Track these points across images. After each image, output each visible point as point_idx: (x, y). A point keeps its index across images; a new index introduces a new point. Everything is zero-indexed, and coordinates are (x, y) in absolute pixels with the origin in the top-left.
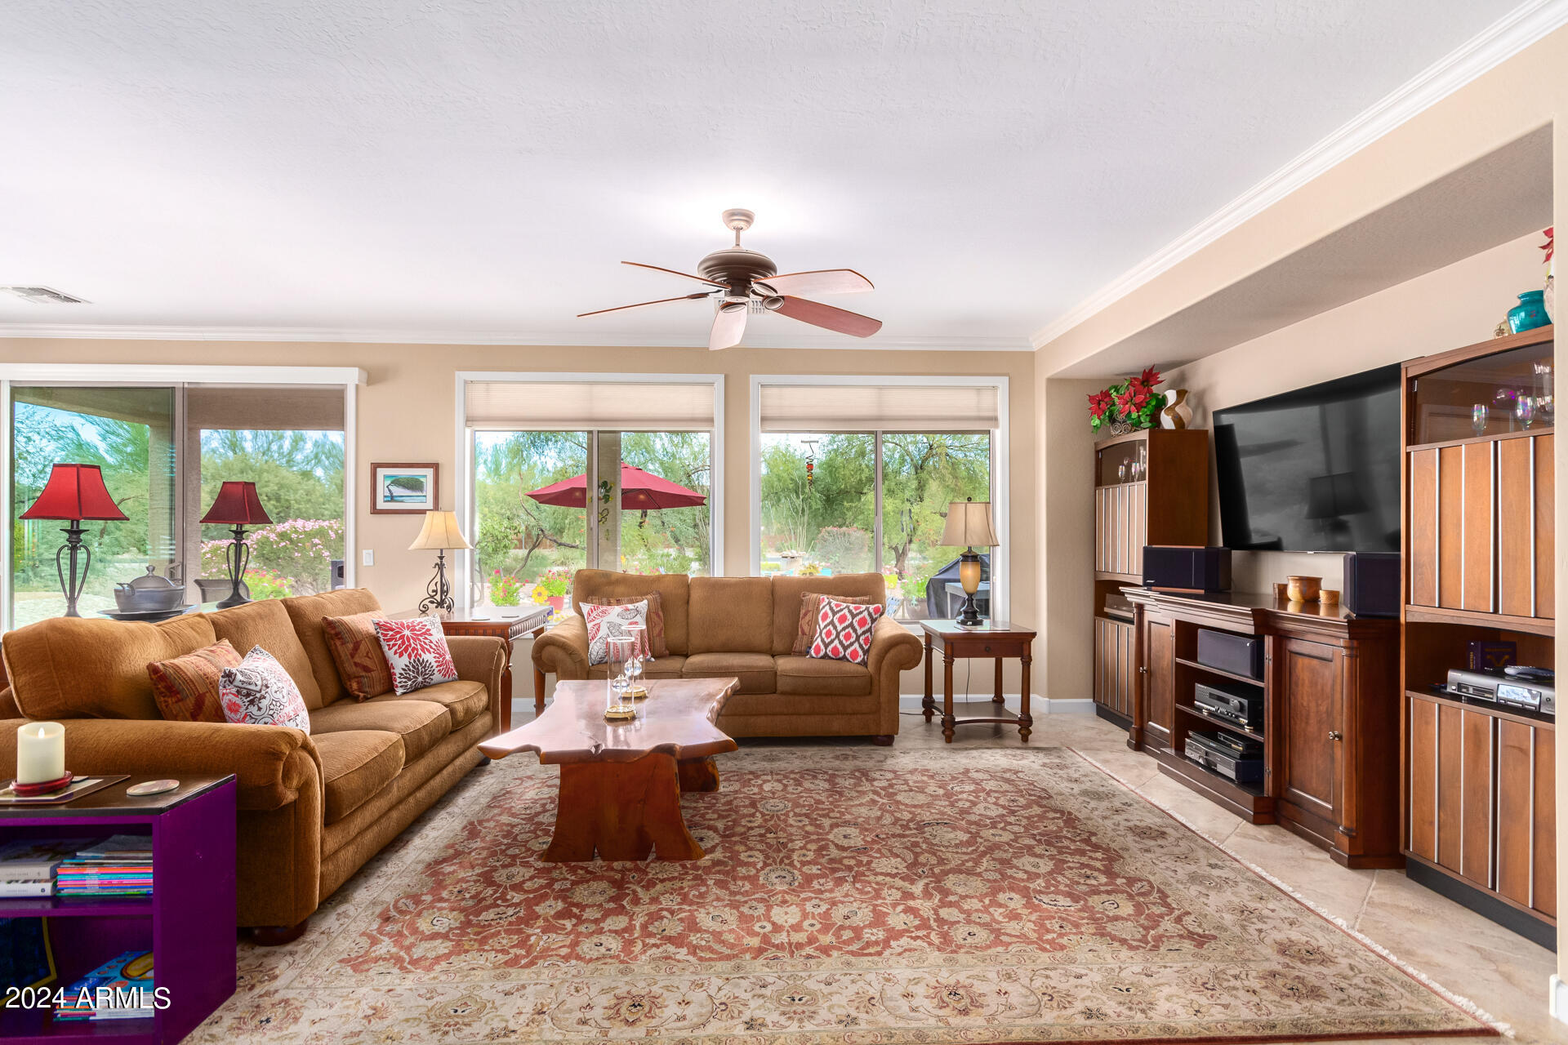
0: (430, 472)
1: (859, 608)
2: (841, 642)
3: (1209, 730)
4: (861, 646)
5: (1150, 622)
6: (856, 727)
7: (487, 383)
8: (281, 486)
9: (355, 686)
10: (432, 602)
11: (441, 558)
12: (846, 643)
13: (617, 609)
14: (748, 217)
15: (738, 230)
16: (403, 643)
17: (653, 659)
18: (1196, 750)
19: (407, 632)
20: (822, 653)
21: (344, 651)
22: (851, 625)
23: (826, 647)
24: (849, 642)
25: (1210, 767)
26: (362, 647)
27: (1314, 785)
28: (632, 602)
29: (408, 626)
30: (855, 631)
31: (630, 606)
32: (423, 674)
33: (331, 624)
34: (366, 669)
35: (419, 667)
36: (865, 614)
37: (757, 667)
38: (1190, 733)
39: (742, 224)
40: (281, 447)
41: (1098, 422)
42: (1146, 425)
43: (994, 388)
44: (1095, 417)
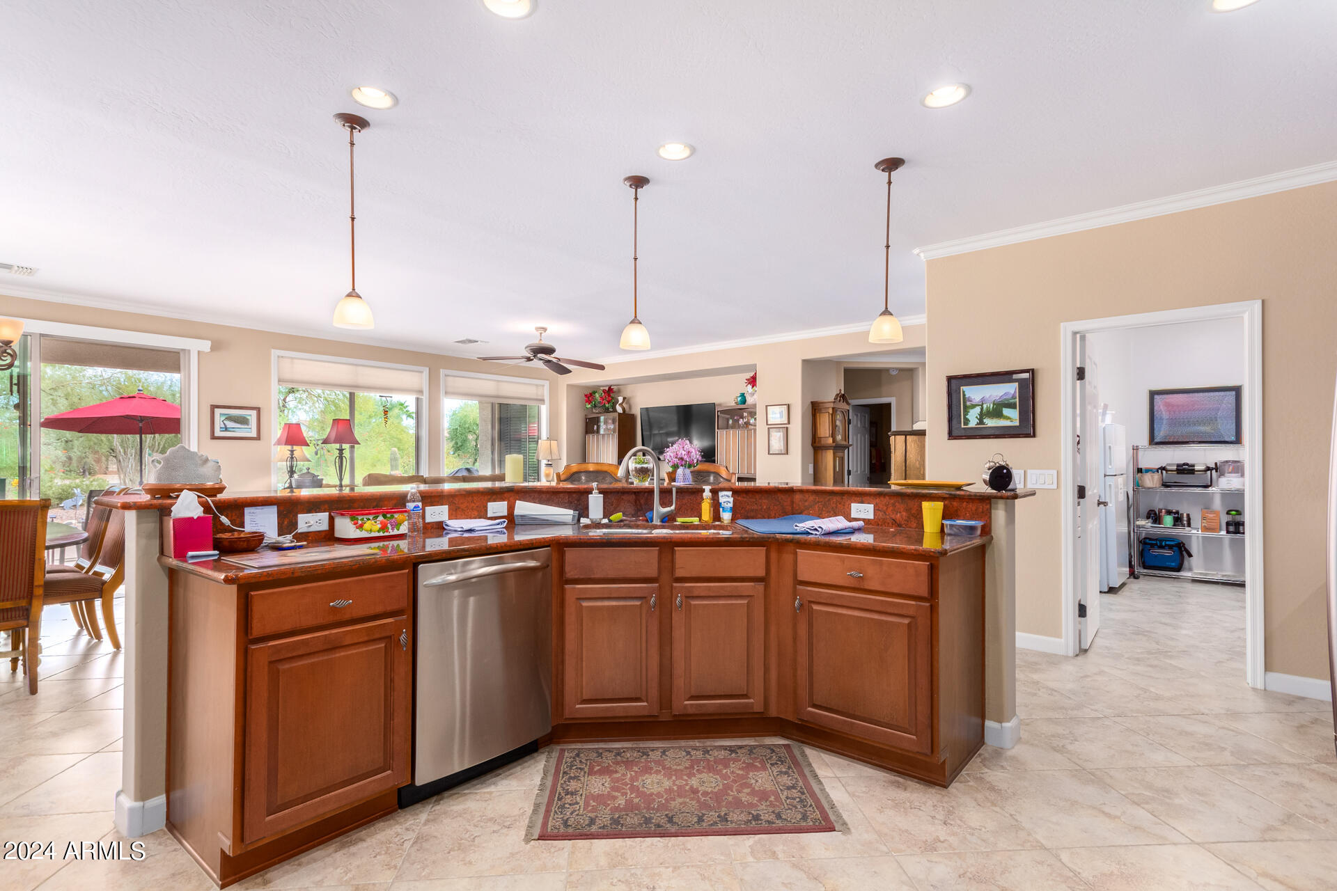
0: (254, 413)
7: (292, 358)
14: (545, 329)
39: (543, 332)
41: (590, 406)
42: (611, 410)
43: (543, 386)
44: (587, 404)
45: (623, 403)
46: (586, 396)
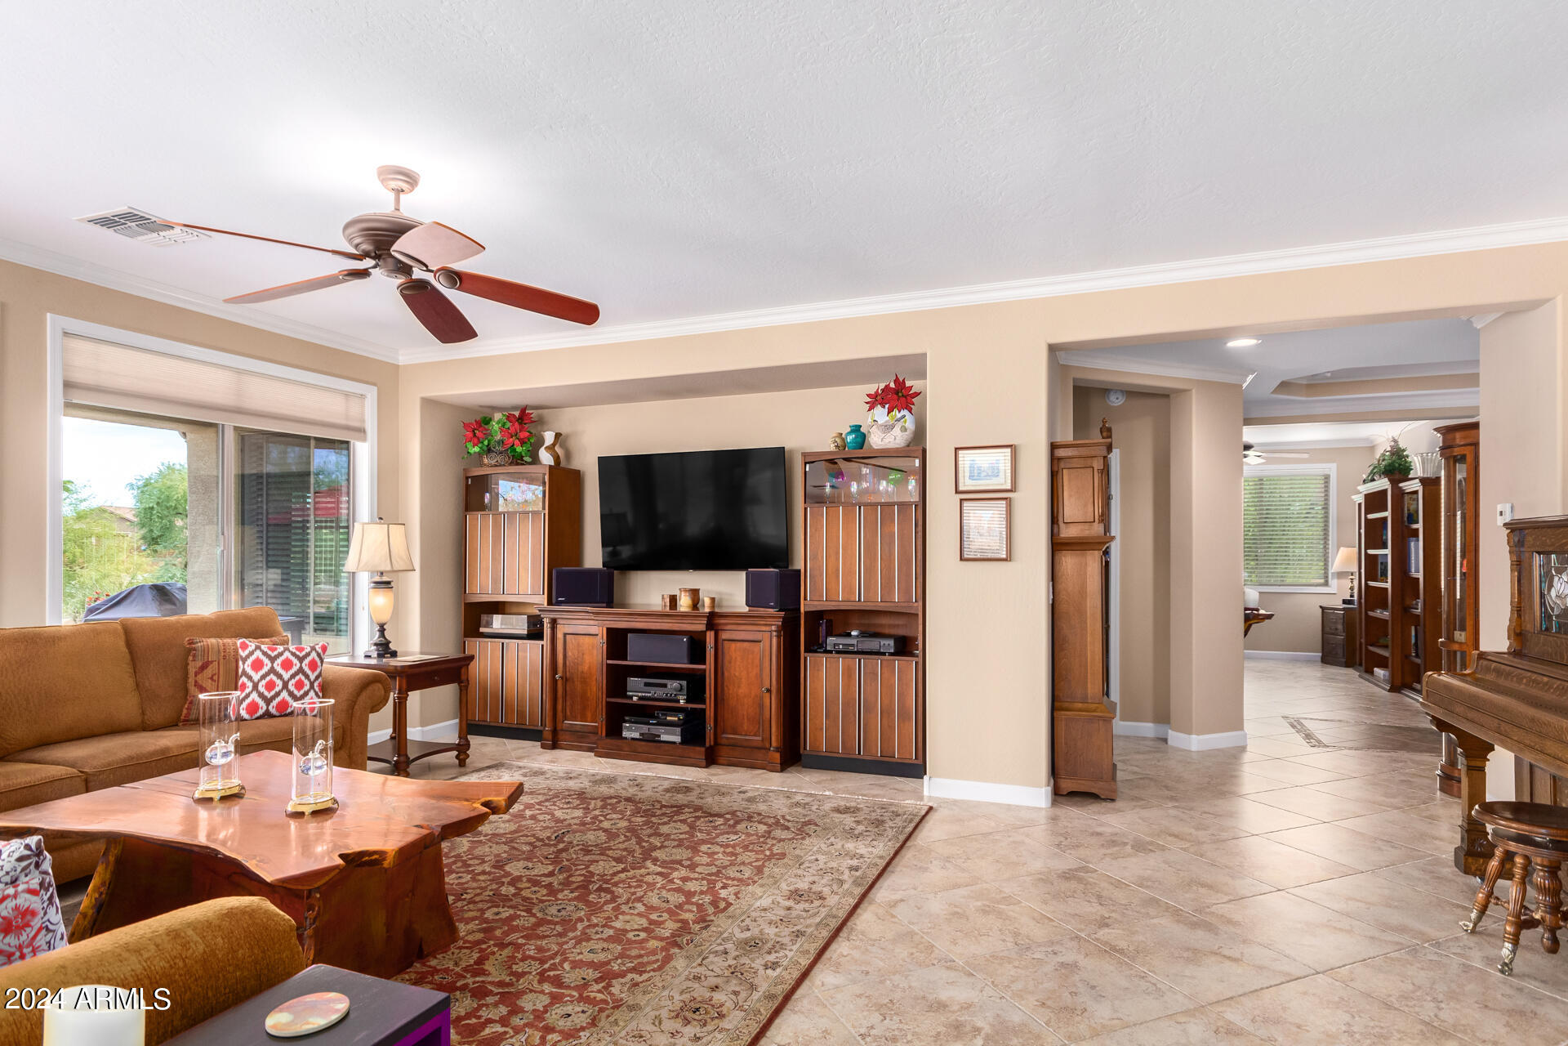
3: (644, 712)
5: (565, 635)
12: (269, 695)
14: (411, 179)
15: (399, 192)
18: (631, 732)
22: (301, 671)
23: (269, 703)
25: (652, 739)
27: (746, 728)
30: (307, 676)
36: (315, 655)
38: (627, 718)
39: (405, 186)
41: (477, 449)
42: (528, 459)
43: (362, 396)
44: (469, 445)
45: (554, 445)
46: (466, 426)
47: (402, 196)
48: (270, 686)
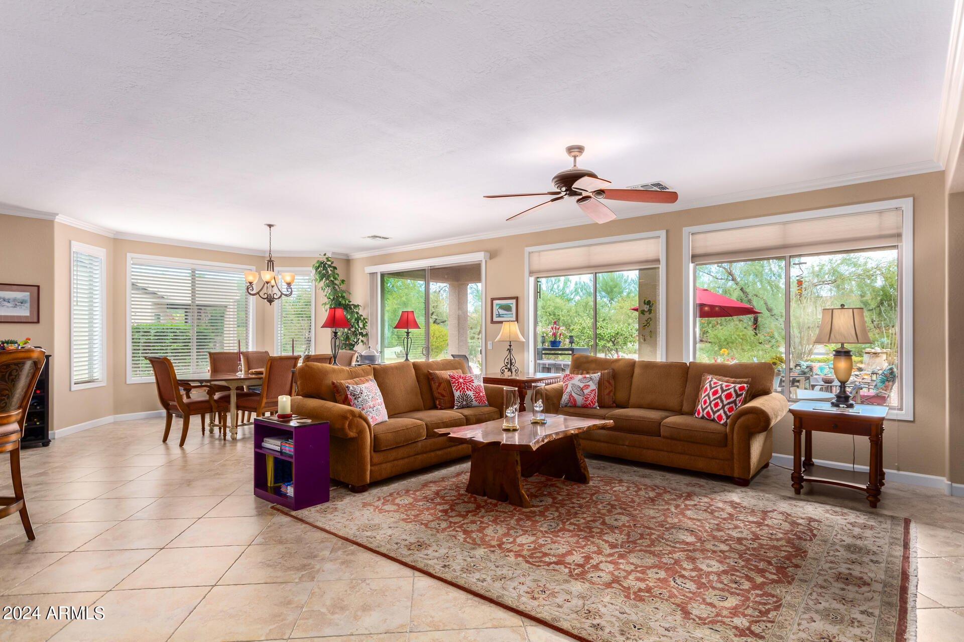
0: (514, 301)
1: (730, 385)
2: (712, 409)
4: (725, 412)
6: (714, 467)
7: (539, 252)
8: (556, 308)
9: (438, 402)
10: (506, 368)
11: (510, 346)
12: (715, 410)
13: (580, 377)
15: (575, 157)
16: (458, 385)
17: (598, 408)
19: (461, 380)
20: (701, 415)
21: (434, 386)
22: (720, 397)
23: (703, 411)
24: (716, 409)
26: (442, 386)
28: (588, 373)
29: (463, 378)
30: (722, 401)
31: (588, 376)
32: (466, 401)
33: (430, 374)
34: (443, 396)
35: (465, 397)
36: (732, 390)
37: (649, 418)
39: (577, 153)
40: (558, 287)
47: (577, 158)
48: (716, 405)
